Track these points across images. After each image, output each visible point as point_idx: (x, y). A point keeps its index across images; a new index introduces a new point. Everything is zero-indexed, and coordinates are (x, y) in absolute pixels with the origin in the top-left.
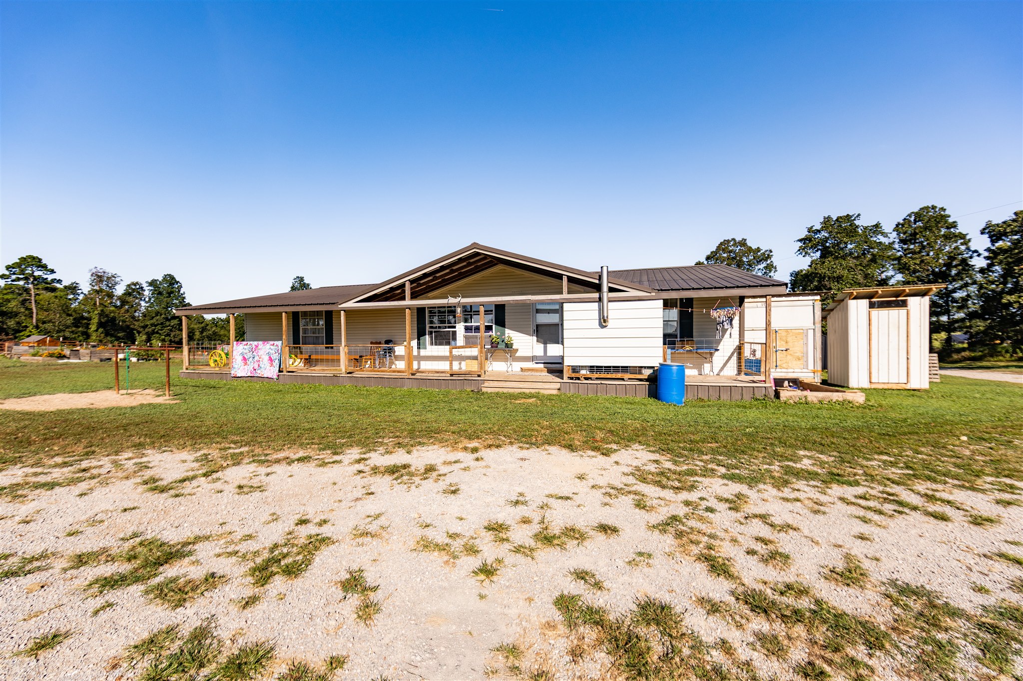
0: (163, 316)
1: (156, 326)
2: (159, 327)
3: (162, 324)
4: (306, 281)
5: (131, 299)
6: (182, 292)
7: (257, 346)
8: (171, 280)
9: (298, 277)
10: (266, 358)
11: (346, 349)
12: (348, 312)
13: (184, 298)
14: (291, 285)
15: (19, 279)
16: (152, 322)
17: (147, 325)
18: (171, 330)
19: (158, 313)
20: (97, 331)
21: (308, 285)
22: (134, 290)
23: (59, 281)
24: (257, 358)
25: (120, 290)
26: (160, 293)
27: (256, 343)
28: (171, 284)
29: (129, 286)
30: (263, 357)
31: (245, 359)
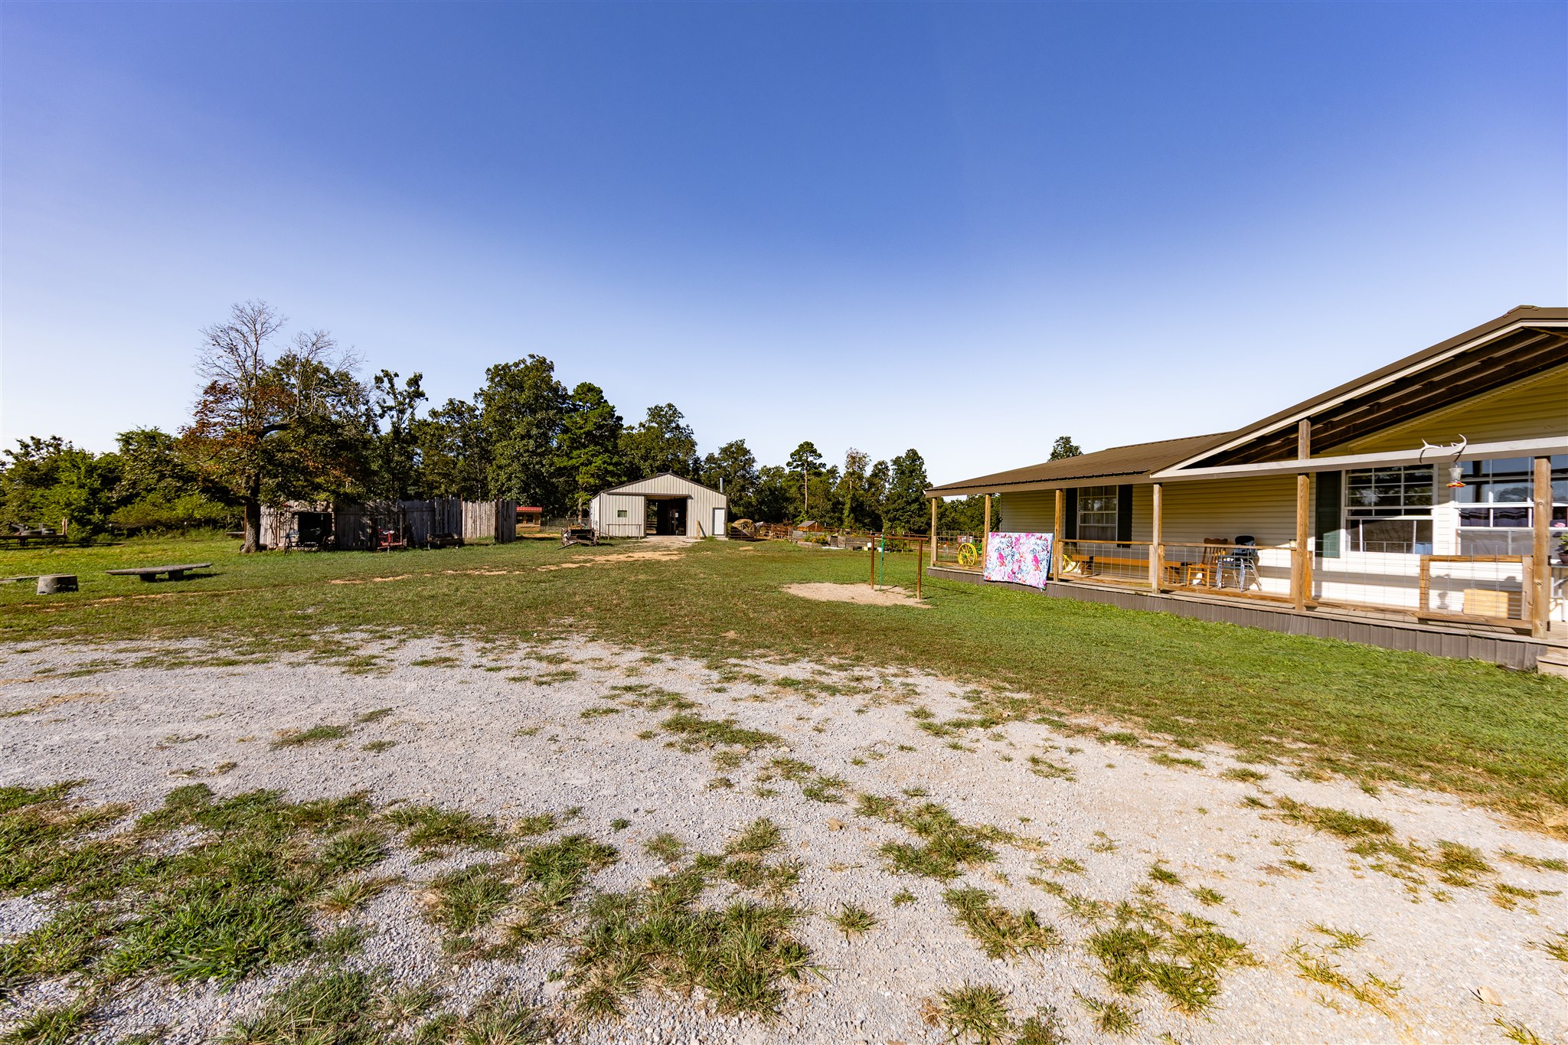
0: (905, 499)
1: (897, 511)
2: (900, 513)
3: (903, 508)
4: (1074, 443)
5: (876, 481)
6: (923, 470)
7: (1017, 540)
8: (914, 456)
9: (1062, 438)
10: (1030, 557)
11: (1161, 551)
12: (1166, 486)
13: (925, 477)
14: (1051, 451)
15: (798, 466)
16: (894, 506)
17: (889, 510)
18: (911, 516)
19: (900, 496)
20: (848, 516)
21: (1077, 448)
22: (880, 470)
23: (824, 465)
24: (1017, 557)
25: (868, 471)
26: (903, 473)
27: (1016, 535)
28: (914, 461)
29: (876, 465)
30: (1025, 555)
31: (1001, 557)
